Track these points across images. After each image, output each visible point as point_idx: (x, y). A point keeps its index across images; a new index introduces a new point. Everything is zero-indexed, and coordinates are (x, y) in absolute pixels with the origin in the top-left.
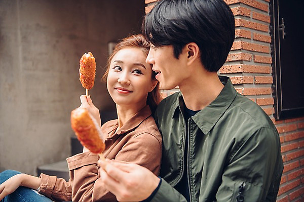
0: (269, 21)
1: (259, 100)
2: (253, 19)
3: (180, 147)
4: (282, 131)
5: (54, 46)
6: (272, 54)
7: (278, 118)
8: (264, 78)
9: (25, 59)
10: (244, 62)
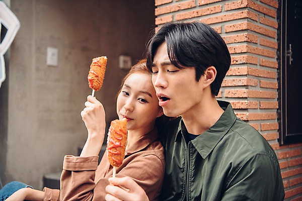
0: (276, 47)
1: (264, 125)
2: (260, 45)
3: (182, 170)
4: (286, 156)
5: (67, 58)
6: (279, 79)
7: (282, 143)
8: (269, 103)
9: (38, 69)
10: (249, 87)
